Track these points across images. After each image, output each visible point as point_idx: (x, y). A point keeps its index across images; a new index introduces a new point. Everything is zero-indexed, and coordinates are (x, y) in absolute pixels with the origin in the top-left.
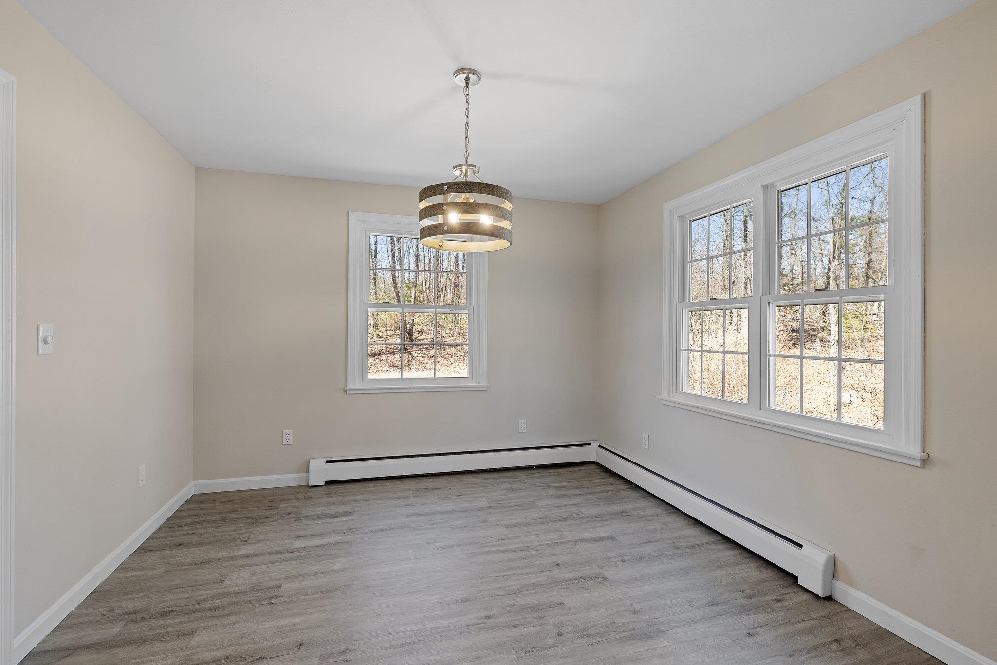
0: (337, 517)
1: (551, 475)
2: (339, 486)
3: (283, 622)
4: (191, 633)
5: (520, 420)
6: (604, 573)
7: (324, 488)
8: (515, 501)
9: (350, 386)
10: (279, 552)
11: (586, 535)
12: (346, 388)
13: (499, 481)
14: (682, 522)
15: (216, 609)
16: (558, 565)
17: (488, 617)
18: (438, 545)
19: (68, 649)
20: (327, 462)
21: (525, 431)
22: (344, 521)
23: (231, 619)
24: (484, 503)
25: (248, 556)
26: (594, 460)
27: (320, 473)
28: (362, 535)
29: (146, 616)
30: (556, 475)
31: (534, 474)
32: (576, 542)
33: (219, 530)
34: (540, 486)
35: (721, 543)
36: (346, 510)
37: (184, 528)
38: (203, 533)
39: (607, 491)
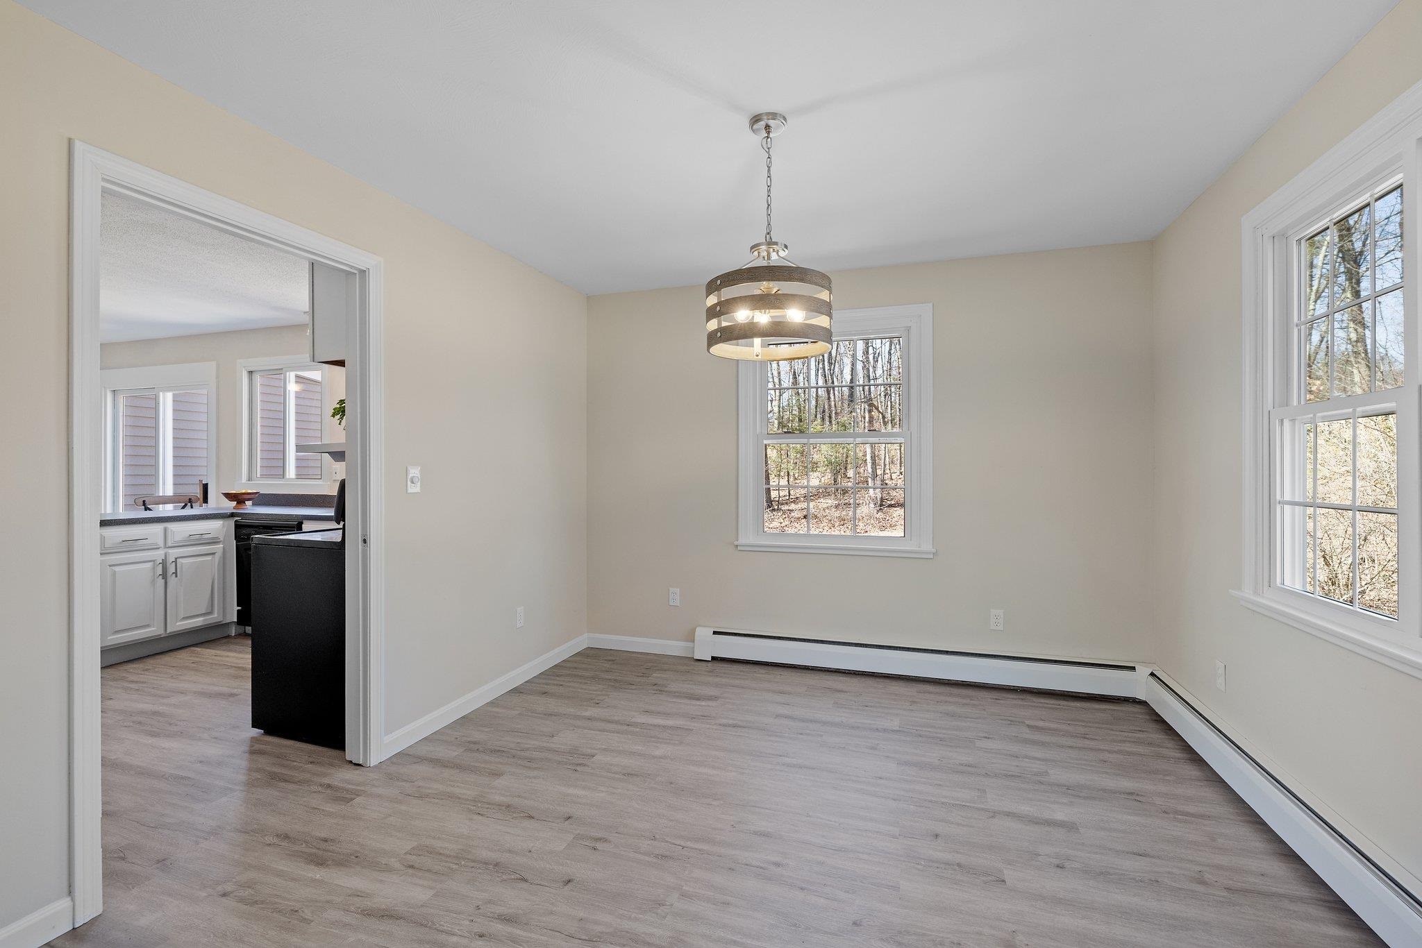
0: (698, 699)
1: (1040, 707)
2: (726, 666)
3: (571, 791)
4: (497, 774)
5: (992, 610)
6: (1005, 872)
7: (709, 664)
8: (944, 731)
9: (742, 540)
10: (617, 722)
11: (1025, 809)
12: (736, 543)
13: (943, 698)
14: (1256, 842)
15: (530, 760)
16: (937, 836)
17: (778, 865)
18: (787, 760)
19: (419, 757)
20: (715, 633)
21: (1001, 628)
22: (702, 706)
23: (535, 773)
24: (895, 723)
25: (589, 719)
26: (1143, 699)
27: (708, 645)
28: (708, 726)
29: (481, 749)
30: (1050, 708)
31: (1012, 699)
32: (994, 814)
33: (584, 687)
34: (1005, 720)
35: (1326, 906)
36: (712, 693)
37: (558, 678)
38: (570, 687)
39: (1130, 754)
